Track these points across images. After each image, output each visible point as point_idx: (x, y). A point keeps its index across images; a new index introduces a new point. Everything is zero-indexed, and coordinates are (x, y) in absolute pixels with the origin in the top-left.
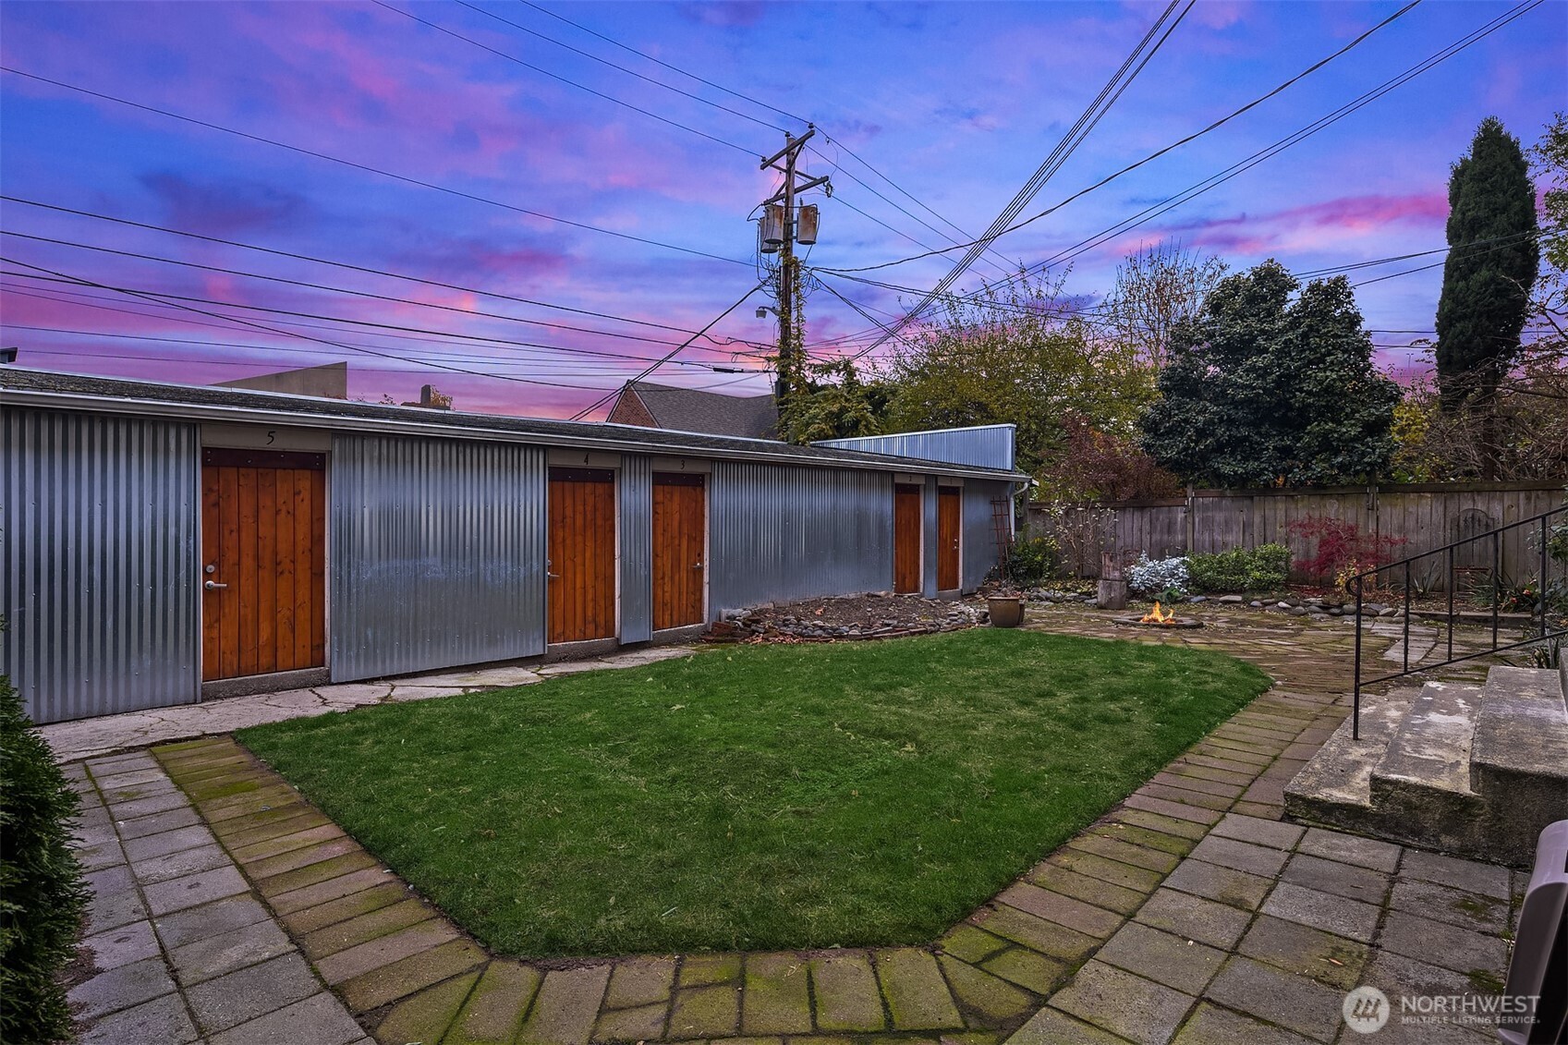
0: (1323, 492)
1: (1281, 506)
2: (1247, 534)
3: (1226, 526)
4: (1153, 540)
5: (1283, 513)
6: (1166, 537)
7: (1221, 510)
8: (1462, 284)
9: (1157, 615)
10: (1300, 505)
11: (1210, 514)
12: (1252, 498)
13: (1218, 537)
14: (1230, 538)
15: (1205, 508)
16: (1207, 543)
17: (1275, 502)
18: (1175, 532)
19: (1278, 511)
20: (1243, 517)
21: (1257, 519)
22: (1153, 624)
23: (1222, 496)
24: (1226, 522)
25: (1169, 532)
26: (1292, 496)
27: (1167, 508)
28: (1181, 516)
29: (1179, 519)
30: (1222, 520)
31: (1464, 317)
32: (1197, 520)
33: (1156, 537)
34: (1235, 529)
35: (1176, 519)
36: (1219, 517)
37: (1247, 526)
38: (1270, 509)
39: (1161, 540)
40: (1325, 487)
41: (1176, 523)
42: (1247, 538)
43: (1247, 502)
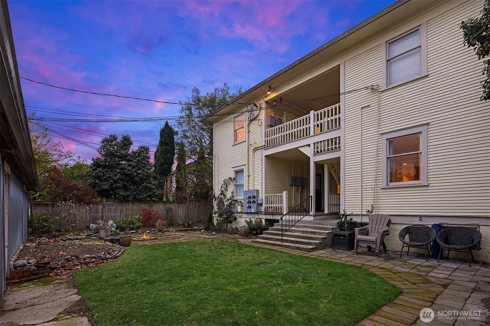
0: (141, 202)
1: (130, 205)
2: (121, 213)
3: (115, 211)
4: (91, 216)
5: (131, 207)
6: (95, 215)
7: (114, 206)
8: (165, 156)
9: (145, 237)
10: (135, 205)
11: (110, 207)
12: (123, 203)
13: (113, 214)
14: (116, 214)
15: (109, 205)
16: (109, 216)
17: (129, 204)
18: (99, 213)
19: (129, 206)
20: (120, 208)
21: (124, 209)
22: (144, 240)
23: (114, 202)
24: (115, 209)
25: (97, 213)
26: (133, 202)
27: (96, 205)
28: (101, 207)
29: (100, 209)
30: (114, 209)
31: (165, 164)
32: (106, 209)
33: (92, 214)
34: (118, 211)
35: (99, 209)
36: (113, 208)
37: (121, 211)
38: (127, 206)
39: (93, 216)
40: (141, 200)
41: (99, 210)
42: (121, 214)
43: (121, 204)
